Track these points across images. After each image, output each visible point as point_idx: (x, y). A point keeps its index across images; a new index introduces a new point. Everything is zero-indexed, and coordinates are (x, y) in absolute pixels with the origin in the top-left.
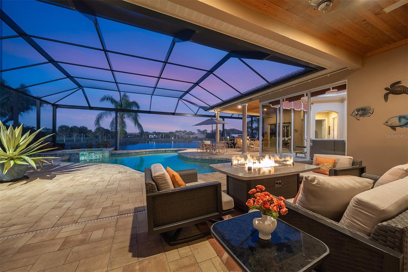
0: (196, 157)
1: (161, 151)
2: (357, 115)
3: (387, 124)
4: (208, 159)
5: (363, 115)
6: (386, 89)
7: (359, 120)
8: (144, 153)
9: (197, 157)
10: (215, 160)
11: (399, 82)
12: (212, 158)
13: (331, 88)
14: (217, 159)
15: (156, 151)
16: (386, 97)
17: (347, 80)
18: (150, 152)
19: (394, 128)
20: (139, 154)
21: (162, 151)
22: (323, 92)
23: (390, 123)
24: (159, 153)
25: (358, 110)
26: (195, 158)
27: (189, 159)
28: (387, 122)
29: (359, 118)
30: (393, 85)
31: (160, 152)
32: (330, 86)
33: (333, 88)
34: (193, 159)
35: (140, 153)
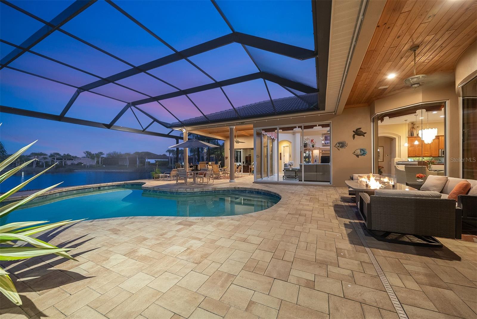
0: (194, 189)
1: (91, 188)
2: (338, 146)
3: (355, 153)
4: (212, 190)
5: (342, 147)
6: (354, 131)
7: (339, 150)
8: (57, 195)
9: (196, 190)
10: (219, 191)
11: (360, 128)
12: (216, 189)
13: (317, 125)
14: (223, 189)
15: (81, 189)
16: (354, 137)
17: (331, 121)
18: (69, 192)
19: (358, 156)
20: (48, 199)
21: (93, 188)
22: (312, 127)
23: (356, 153)
24: (87, 192)
25: (339, 143)
26: (193, 191)
27: (180, 193)
28: (355, 152)
29: (339, 149)
30: (357, 130)
31: (89, 190)
32: (317, 123)
33: (319, 125)
34: (188, 194)
35: (51, 197)
